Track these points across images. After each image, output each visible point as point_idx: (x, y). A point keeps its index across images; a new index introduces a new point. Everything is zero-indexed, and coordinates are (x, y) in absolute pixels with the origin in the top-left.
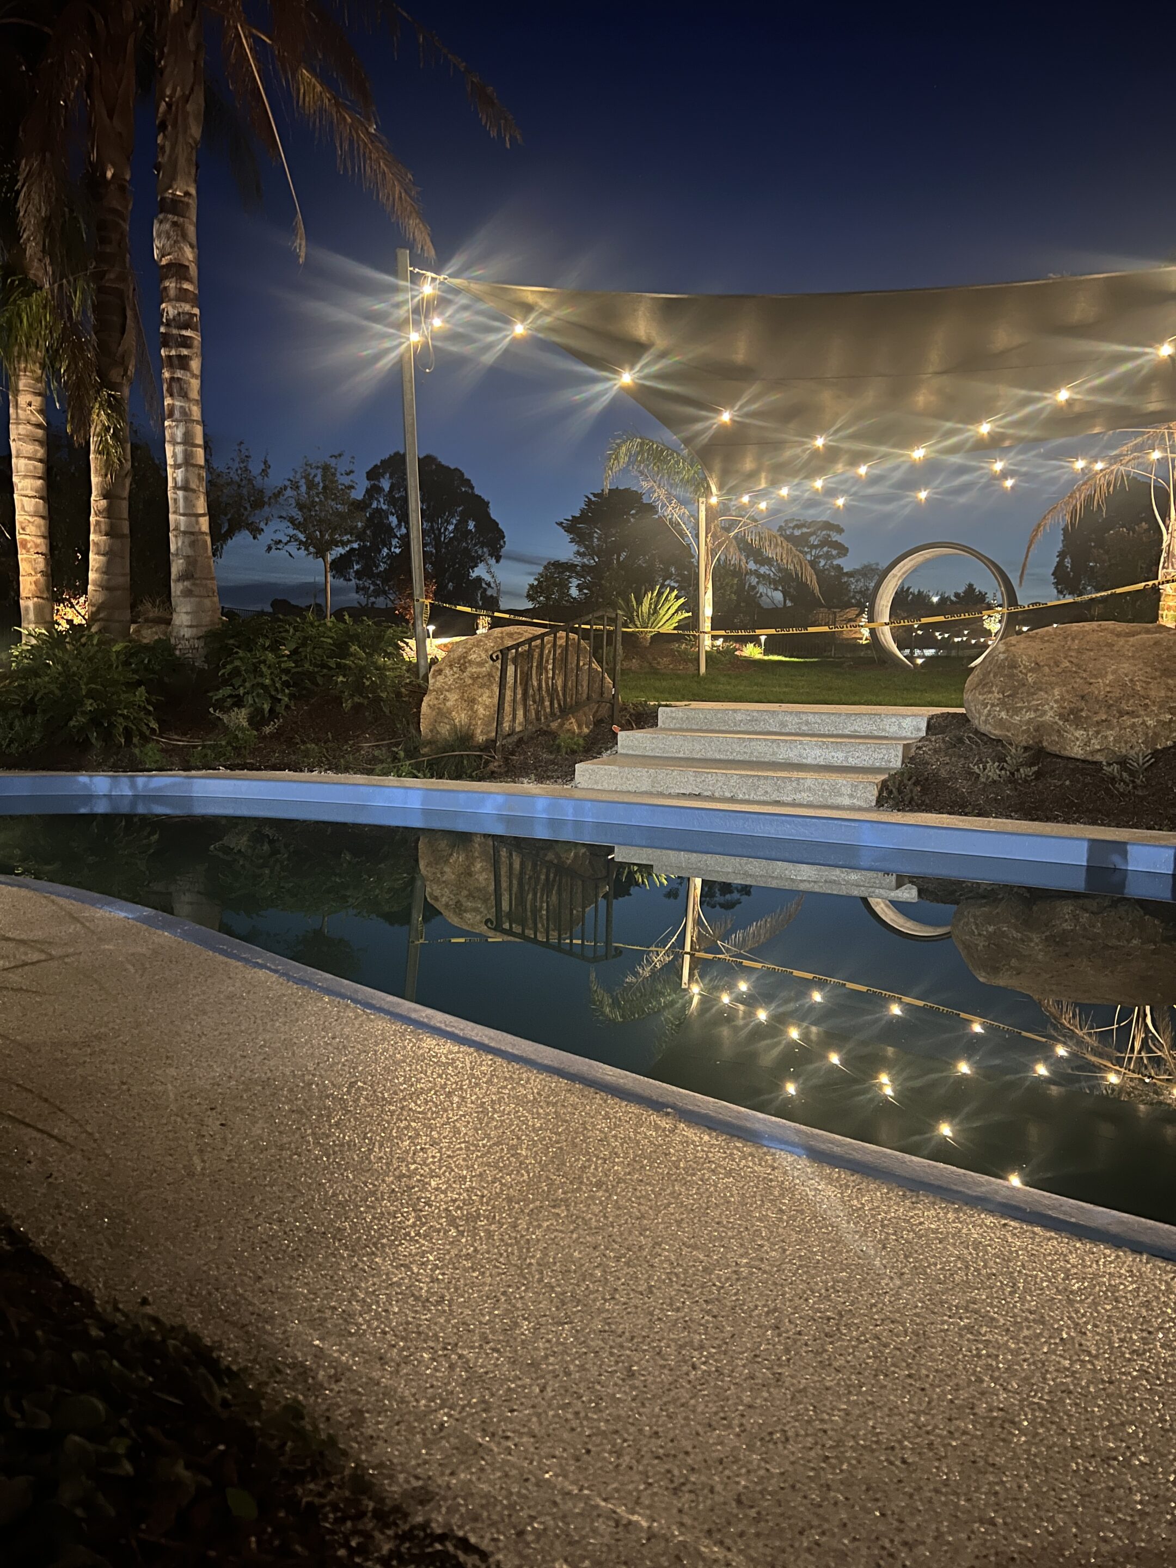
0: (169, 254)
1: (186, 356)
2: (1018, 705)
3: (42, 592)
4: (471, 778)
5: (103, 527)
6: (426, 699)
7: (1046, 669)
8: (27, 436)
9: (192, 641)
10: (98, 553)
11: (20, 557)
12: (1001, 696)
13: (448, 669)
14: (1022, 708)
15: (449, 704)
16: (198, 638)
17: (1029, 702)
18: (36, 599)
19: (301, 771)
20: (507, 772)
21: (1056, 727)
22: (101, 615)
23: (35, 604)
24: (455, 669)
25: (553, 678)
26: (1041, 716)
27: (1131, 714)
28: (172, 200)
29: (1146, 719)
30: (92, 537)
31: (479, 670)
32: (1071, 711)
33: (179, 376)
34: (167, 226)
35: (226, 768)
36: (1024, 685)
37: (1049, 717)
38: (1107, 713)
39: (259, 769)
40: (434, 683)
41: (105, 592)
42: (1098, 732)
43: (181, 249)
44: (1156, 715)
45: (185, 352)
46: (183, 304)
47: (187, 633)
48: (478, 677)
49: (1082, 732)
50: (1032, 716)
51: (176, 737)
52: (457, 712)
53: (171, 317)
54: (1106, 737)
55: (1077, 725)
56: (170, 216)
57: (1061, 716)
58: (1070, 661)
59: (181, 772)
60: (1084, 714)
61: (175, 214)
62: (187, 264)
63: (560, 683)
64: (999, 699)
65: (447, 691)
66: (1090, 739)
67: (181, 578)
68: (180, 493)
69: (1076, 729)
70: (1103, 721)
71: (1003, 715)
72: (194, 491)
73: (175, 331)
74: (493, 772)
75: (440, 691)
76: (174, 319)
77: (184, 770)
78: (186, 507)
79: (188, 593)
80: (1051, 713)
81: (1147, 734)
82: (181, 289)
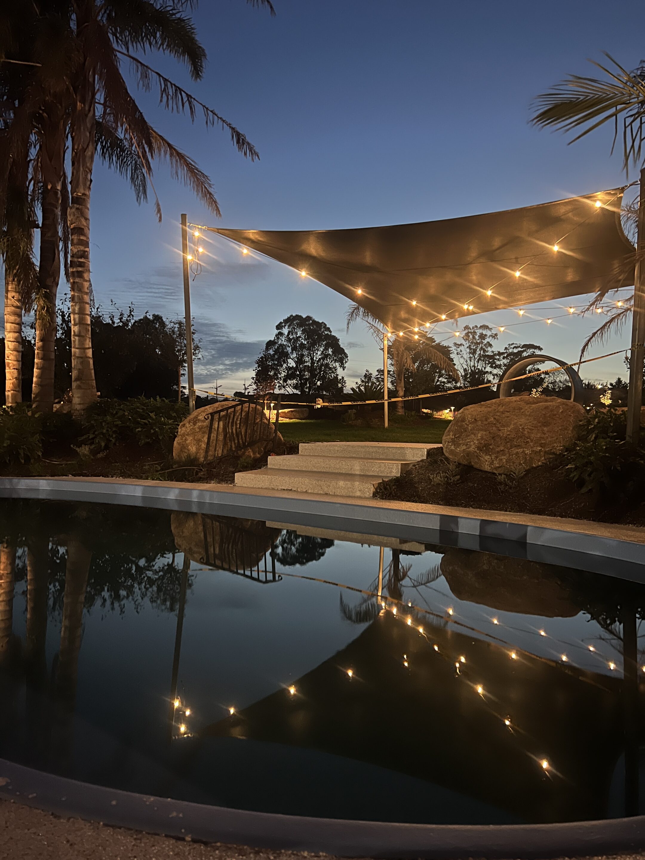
0: (74, 223)
1: (81, 271)
2: (460, 442)
3: (16, 388)
4: (189, 481)
5: (40, 356)
6: (176, 439)
7: (480, 423)
8: (12, 312)
9: (80, 411)
10: (37, 368)
11: (6, 371)
12: (453, 437)
13: (188, 424)
14: (461, 444)
15: (188, 442)
16: (83, 410)
17: (465, 440)
18: (12, 392)
19: (108, 477)
20: (207, 478)
21: (476, 454)
22: (37, 399)
23: (12, 394)
24: (191, 424)
25: (240, 428)
26: (468, 448)
27: (518, 446)
28: (77, 197)
29: (525, 450)
30: (36, 360)
31: (202, 424)
32: (485, 445)
33: (77, 281)
34: (73, 210)
35: (72, 475)
36: (466, 431)
37: (472, 448)
38: (504, 446)
39: (89, 476)
40: (181, 431)
41: (39, 387)
42: (497, 457)
43: (80, 221)
44: (531, 447)
45: (80, 269)
46: (80, 247)
47: (78, 407)
48: (202, 428)
49: (488, 457)
50: (464, 448)
51: (54, 460)
52: (191, 446)
53: (75, 253)
54: (502, 459)
55: (487, 453)
56: (75, 205)
57: (478, 448)
58: (495, 418)
59: (50, 477)
60: (491, 447)
61: (77, 204)
62: (83, 227)
63: (243, 431)
64: (452, 439)
65: (187, 435)
66: (493, 461)
67: (76, 380)
68: (77, 338)
69: (486, 455)
70: (501, 451)
71: (453, 447)
72: (83, 336)
73: (76, 260)
74: (201, 478)
75: (183, 435)
76: (76, 254)
77: (51, 476)
78: (79, 344)
79: (79, 387)
80: (473, 447)
81: (526, 458)
82: (79, 239)
